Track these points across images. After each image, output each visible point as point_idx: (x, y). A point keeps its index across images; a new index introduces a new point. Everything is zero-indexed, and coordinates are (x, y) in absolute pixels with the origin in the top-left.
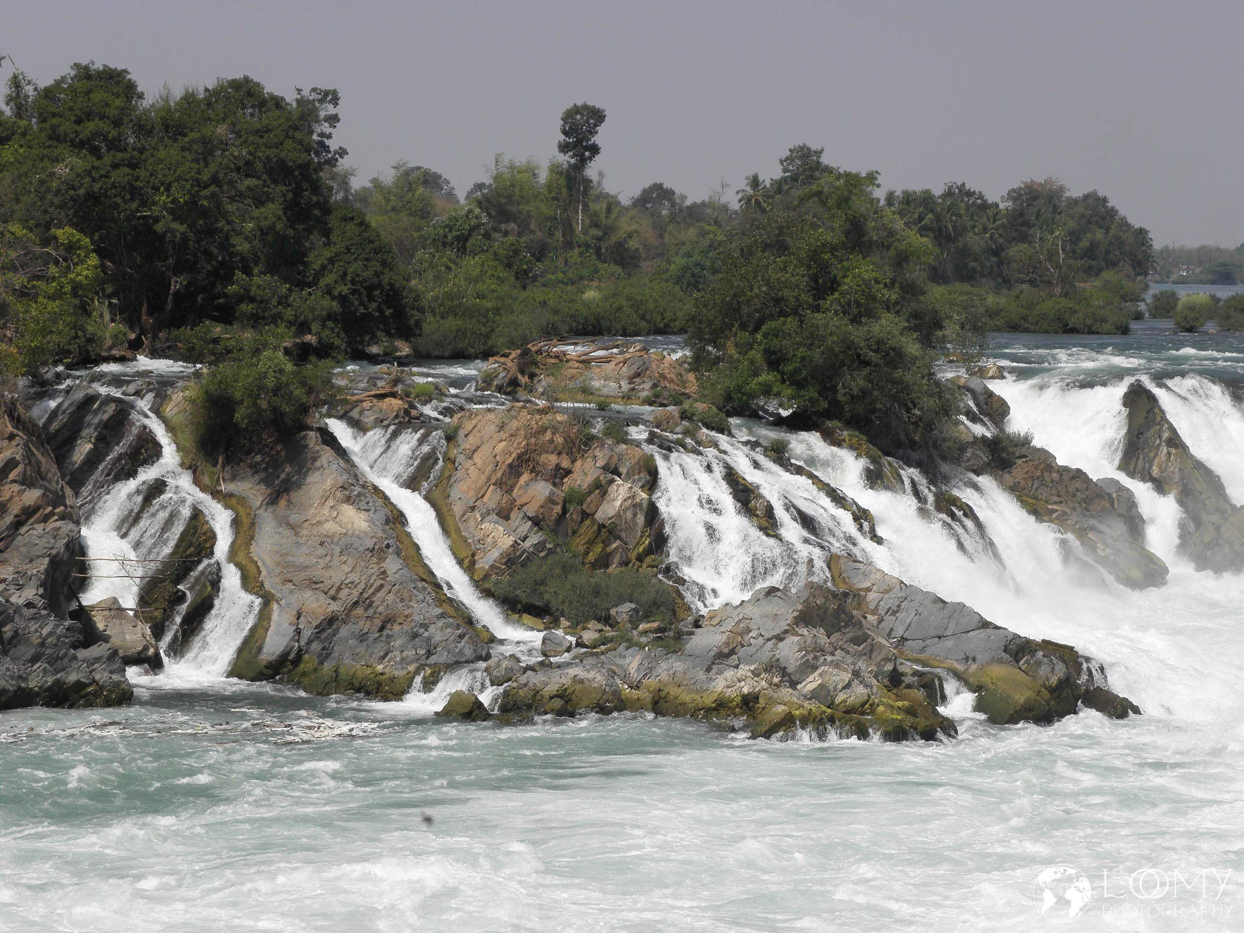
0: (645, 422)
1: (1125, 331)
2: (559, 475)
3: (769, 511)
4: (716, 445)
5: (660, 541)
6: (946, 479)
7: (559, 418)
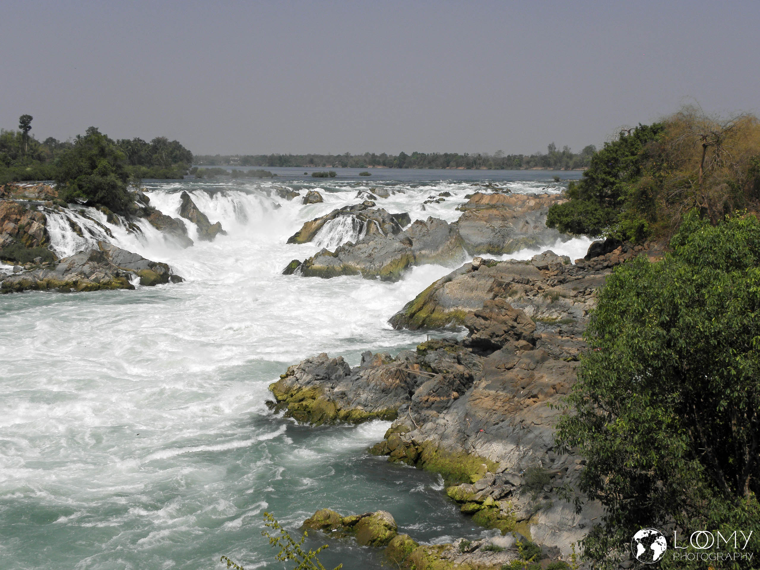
0: (43, 205)
1: (182, 178)
2: (16, 221)
3: (80, 229)
4: (64, 211)
5: (48, 239)
6: (132, 219)
7: (16, 204)
